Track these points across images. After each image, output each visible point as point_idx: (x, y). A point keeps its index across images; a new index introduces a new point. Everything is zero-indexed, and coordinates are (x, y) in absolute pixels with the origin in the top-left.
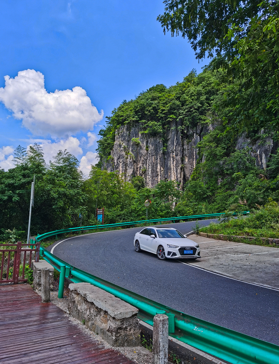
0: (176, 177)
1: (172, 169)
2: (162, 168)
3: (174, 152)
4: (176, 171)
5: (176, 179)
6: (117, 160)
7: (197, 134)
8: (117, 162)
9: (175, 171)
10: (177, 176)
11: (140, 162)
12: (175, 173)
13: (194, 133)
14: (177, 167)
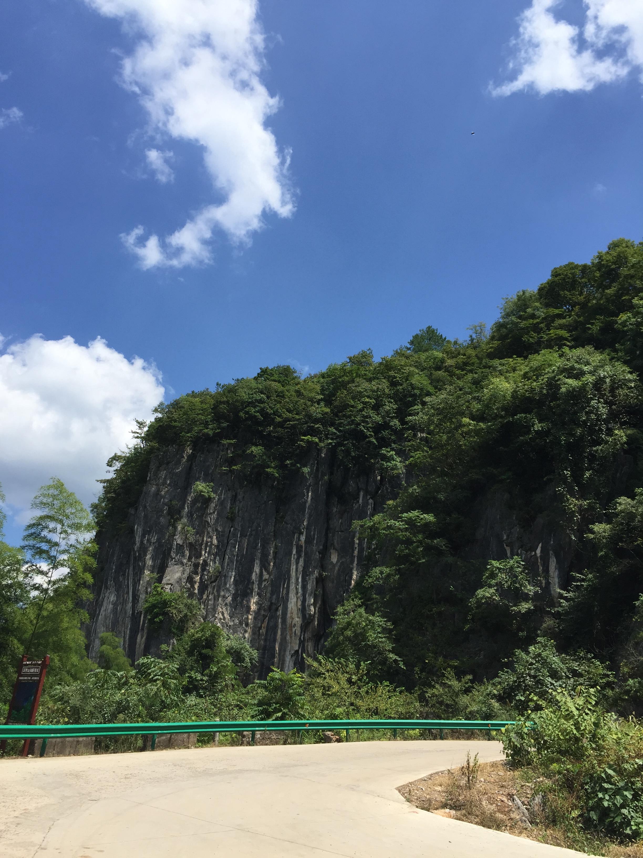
0: (300, 603)
1: (293, 580)
2: (265, 573)
3: (302, 533)
4: (304, 587)
5: (300, 607)
6: (143, 536)
7: (367, 492)
8: (142, 542)
9: (300, 584)
10: (304, 601)
11: (206, 549)
12: (300, 590)
13: (359, 490)
14: (305, 574)
